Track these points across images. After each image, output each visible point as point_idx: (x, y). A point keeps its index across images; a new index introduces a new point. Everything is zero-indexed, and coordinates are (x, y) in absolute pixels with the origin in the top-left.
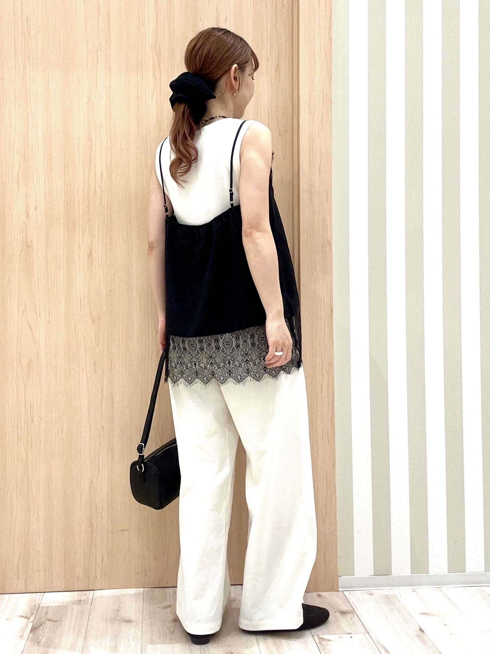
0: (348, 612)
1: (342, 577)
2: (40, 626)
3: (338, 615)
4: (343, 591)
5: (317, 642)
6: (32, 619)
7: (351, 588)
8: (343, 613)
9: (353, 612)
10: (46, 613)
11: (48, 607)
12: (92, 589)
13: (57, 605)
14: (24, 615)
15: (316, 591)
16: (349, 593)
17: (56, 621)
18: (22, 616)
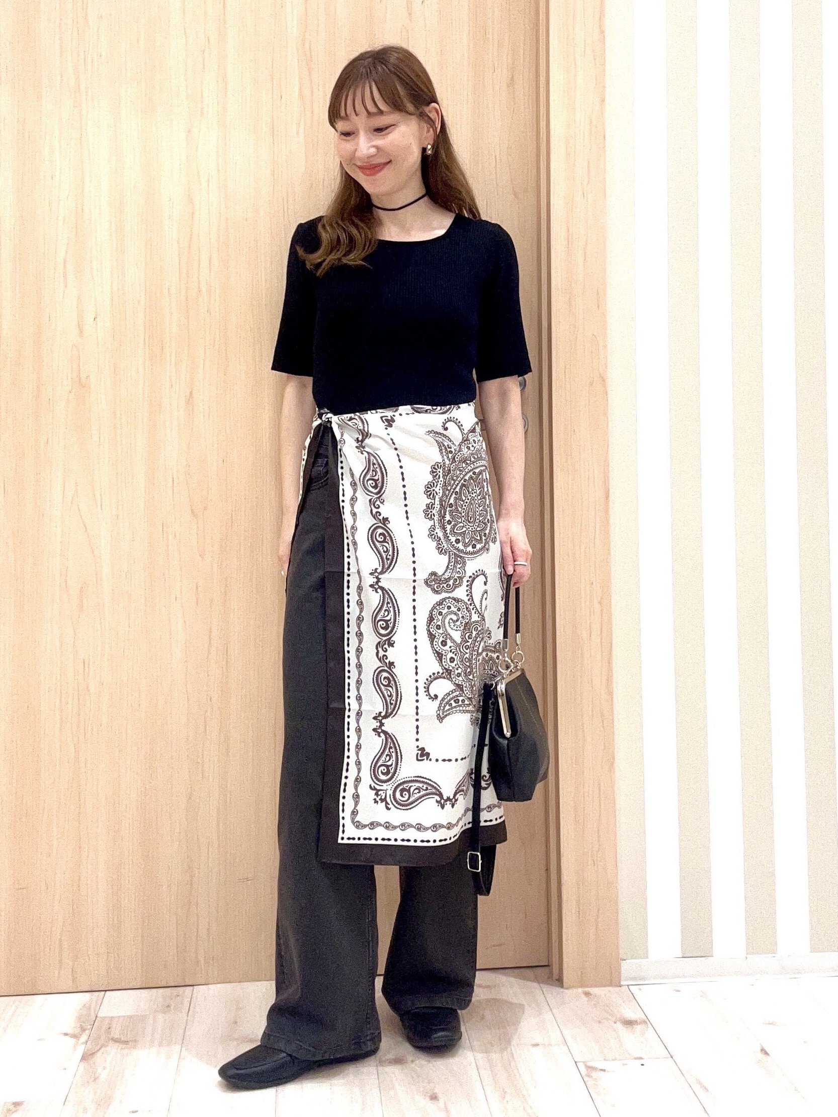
0: (636, 1021)
1: (626, 961)
2: (98, 1051)
3: (619, 1026)
4: (628, 985)
5: (583, 1076)
6: (84, 1038)
7: (640, 980)
8: (629, 1023)
9: (646, 1022)
10: (109, 1028)
11: (112, 1018)
12: (191, 984)
13: (128, 1014)
14: (69, 1031)
15: (581, 986)
16: (640, 989)
17: (126, 1042)
18: (66, 1034)
